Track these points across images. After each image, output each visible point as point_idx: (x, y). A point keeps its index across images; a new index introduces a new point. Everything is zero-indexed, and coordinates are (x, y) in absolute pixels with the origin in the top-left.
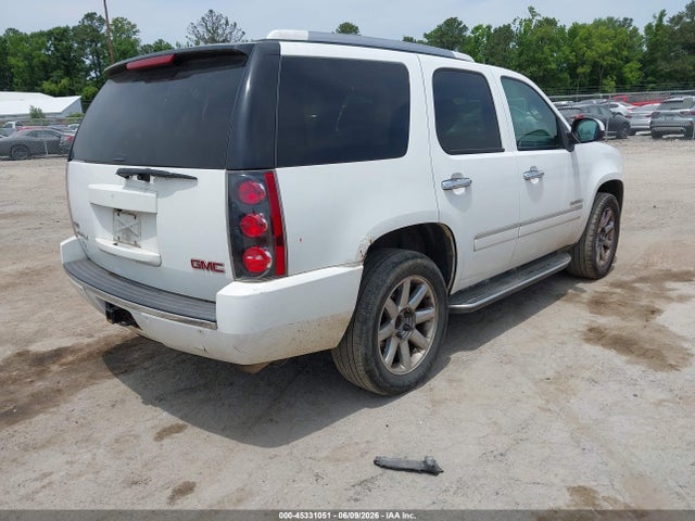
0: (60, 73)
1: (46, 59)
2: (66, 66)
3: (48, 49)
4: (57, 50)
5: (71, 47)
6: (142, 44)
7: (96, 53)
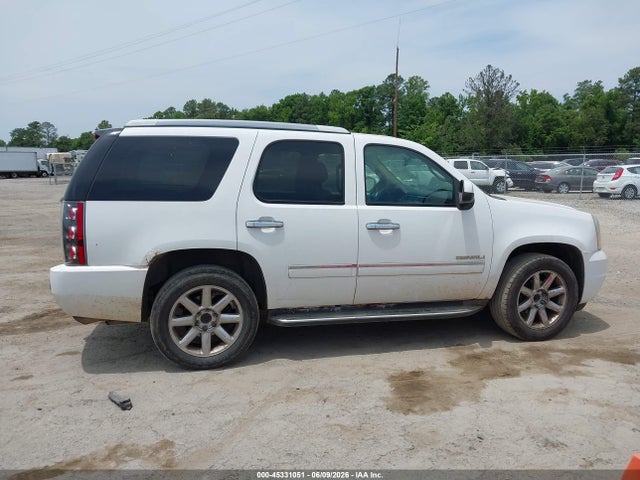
0: (362, 123)
1: (354, 113)
2: (368, 118)
3: (357, 105)
4: (363, 105)
5: (374, 102)
6: (430, 97)
7: (392, 107)
